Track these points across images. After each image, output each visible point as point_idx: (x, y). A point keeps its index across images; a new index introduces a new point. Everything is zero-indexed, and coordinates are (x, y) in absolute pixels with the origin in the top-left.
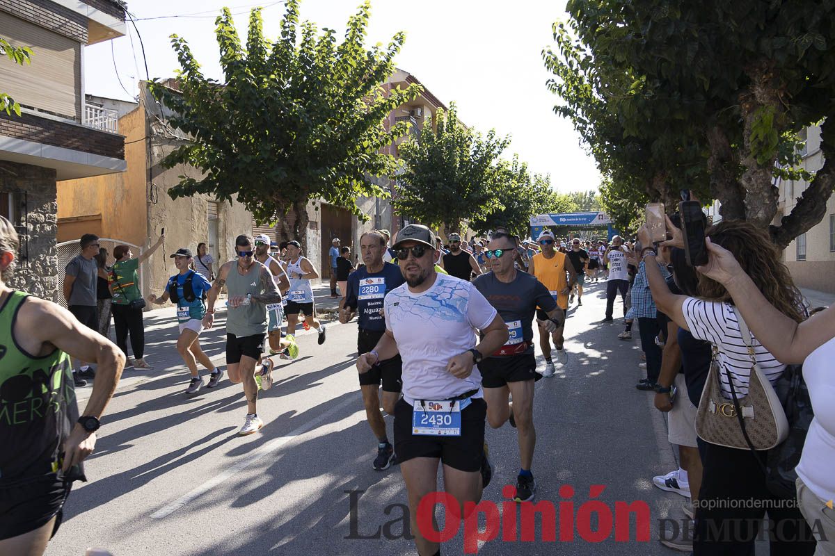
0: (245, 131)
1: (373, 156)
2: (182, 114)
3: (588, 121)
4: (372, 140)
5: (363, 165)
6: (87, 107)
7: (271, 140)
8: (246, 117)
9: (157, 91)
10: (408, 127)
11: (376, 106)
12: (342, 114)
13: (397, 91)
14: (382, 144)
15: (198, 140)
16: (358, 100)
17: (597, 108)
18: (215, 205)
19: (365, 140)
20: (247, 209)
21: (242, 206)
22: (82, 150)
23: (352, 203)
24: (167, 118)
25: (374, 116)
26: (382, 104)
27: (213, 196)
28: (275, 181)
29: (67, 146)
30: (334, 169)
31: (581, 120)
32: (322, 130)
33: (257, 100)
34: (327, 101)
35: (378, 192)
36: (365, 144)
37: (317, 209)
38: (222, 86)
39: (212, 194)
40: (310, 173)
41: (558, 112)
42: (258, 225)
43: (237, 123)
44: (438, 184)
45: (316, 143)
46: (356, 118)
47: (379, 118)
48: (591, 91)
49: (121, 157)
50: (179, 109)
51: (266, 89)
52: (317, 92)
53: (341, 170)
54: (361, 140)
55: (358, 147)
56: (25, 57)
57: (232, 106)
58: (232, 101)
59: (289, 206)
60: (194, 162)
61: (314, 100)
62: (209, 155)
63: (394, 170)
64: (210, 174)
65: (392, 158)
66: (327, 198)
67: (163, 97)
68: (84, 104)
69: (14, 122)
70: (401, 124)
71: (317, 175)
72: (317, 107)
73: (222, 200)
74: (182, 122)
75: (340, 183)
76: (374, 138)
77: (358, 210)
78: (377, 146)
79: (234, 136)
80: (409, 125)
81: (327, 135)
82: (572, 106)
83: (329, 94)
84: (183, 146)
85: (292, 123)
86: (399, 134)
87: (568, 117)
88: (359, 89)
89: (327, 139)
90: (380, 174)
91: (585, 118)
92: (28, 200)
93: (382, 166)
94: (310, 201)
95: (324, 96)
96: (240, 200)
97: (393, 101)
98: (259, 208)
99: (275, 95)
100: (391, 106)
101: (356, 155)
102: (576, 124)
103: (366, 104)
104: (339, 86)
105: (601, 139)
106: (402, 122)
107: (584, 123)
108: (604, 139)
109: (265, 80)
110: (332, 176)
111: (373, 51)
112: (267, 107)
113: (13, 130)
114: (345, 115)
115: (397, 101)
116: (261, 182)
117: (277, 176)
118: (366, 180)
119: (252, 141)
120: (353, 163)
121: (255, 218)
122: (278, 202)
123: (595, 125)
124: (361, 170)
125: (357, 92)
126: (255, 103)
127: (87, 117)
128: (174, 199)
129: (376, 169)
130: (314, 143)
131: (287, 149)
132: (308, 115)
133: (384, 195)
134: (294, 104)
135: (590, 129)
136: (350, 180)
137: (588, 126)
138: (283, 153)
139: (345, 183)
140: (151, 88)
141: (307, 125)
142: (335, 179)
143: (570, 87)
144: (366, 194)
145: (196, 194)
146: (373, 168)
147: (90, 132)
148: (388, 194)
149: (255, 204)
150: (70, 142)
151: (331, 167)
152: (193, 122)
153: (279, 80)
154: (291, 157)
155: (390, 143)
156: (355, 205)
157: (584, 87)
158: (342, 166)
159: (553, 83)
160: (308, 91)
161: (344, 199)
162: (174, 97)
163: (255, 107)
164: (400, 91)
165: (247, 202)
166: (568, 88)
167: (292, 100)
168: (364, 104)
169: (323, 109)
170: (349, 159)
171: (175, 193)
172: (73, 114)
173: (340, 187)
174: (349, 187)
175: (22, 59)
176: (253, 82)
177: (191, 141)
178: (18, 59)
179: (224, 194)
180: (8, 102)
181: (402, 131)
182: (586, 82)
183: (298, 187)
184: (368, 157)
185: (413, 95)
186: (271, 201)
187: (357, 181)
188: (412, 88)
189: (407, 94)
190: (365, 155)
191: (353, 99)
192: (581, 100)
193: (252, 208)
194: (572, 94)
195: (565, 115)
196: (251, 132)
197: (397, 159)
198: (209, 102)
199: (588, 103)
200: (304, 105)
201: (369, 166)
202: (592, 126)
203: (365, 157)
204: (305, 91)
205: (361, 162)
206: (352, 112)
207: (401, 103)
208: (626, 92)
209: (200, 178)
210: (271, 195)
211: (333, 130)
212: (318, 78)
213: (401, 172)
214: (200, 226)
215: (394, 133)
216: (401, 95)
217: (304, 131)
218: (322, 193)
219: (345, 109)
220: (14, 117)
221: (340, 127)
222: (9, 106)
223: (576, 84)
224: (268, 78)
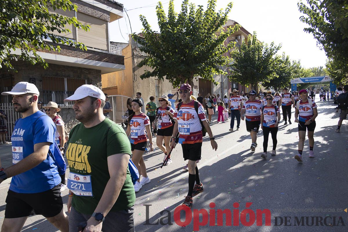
0: (168, 51)
1: (220, 58)
2: (144, 46)
3: (321, 33)
4: (219, 51)
5: (216, 61)
6: (111, 46)
7: (179, 54)
8: (168, 45)
9: (135, 38)
10: (235, 44)
11: (220, 36)
12: (207, 41)
13: (230, 28)
14: (224, 52)
15: (151, 56)
16: (213, 34)
17: (326, 27)
18: (158, 81)
19: (216, 51)
20: (170, 82)
21: (168, 81)
22: (109, 62)
23: (211, 77)
24: (139, 48)
25: (220, 40)
26: (223, 35)
27: (157, 77)
28: (180, 70)
29: (104, 61)
30: (204, 64)
31: (317, 33)
32: (199, 48)
33: (173, 37)
34: (201, 35)
35: (222, 72)
36: (217, 53)
37: (197, 80)
38: (159, 34)
39: (156, 76)
40: (194, 66)
41: (306, 31)
42: (174, 88)
43: (165, 48)
44: (248, 68)
45: (196, 54)
46: (213, 42)
47: (222, 41)
48: (323, 19)
49: (124, 64)
50: (143, 44)
51: (176, 33)
52: (196, 32)
53: (207, 64)
54: (214, 51)
55: (214, 54)
56: (88, 28)
57: (163, 41)
58: (163, 39)
59: (186, 80)
60: (149, 65)
61: (195, 36)
62: (155, 61)
63: (229, 63)
64: (155, 69)
65: (228, 58)
66: (201, 76)
67: (137, 40)
68: (110, 45)
69: (86, 54)
70: (232, 43)
71: (197, 67)
72: (197, 38)
73: (160, 79)
74: (145, 49)
75: (206, 69)
76: (220, 50)
77: (214, 80)
78: (221, 53)
79: (164, 53)
80: (235, 43)
81: (201, 50)
82: (313, 27)
83: (201, 33)
84: (145, 59)
85: (187, 46)
86: (231, 47)
87: (311, 32)
88: (213, 30)
89: (201, 51)
90: (223, 65)
91: (320, 32)
92: (92, 82)
93: (224, 61)
94: (194, 77)
95: (199, 34)
96: (167, 78)
97: (228, 33)
98: (174, 81)
99: (179, 35)
100: (227, 36)
101: (213, 57)
102: (315, 36)
103: (217, 35)
104: (205, 29)
105: (329, 41)
106: (232, 42)
107: (320, 34)
108: (330, 41)
109: (175, 29)
110: (203, 67)
111: (219, 12)
112: (176, 40)
113: (86, 56)
114: (208, 41)
115: (230, 33)
116: (175, 71)
117: (181, 68)
118: (217, 67)
119: (171, 55)
120: (211, 61)
121: (173, 85)
122: (181, 79)
123: (325, 35)
124: (215, 64)
125: (213, 31)
126: (172, 39)
127: (111, 50)
128: (142, 80)
129: (221, 63)
130: (195, 53)
131: (185, 57)
132: (193, 42)
133: (225, 73)
134: (187, 38)
135: (322, 37)
136: (210, 68)
137: (322, 36)
138: (183, 58)
139: (208, 69)
140: (133, 37)
141: (192, 46)
142: (204, 68)
143: (312, 18)
144: (217, 74)
145: (151, 77)
146: (220, 62)
147: (112, 55)
148: (227, 73)
149: (173, 80)
150: (105, 59)
151: (202, 63)
152: (148, 48)
153: (181, 29)
154: (186, 60)
155: (227, 51)
156: (213, 78)
157: (320, 18)
158: (207, 62)
159: (303, 18)
160: (193, 32)
161: (208, 76)
162: (141, 40)
163: (172, 41)
164: (232, 28)
165: (169, 79)
166: (311, 19)
167: (186, 36)
168: (216, 35)
169: (199, 39)
170: (210, 59)
171: (143, 77)
172: (106, 49)
173: (206, 71)
174: (210, 71)
175: (87, 29)
176: (171, 31)
177: (148, 56)
178: (86, 30)
179: (161, 77)
180: (83, 46)
181: (232, 46)
182: (320, 15)
183: (189, 72)
184: (218, 58)
185: (237, 29)
186: (179, 78)
187: (213, 68)
188: (236, 26)
189: (234, 29)
190: (216, 57)
191: (211, 34)
192: (318, 24)
193: (172, 81)
194: (313, 21)
195: (309, 32)
196: (171, 51)
197: (230, 58)
198: (154, 41)
199: (321, 25)
200: (191, 38)
201: (218, 62)
202: (323, 36)
203: (216, 58)
204: (192, 33)
205: (215, 60)
206: (211, 39)
207: (232, 33)
208: (345, 16)
209: (151, 70)
210: (179, 76)
211: (203, 47)
212: (196, 27)
213: (232, 63)
214: (152, 89)
215: (229, 47)
216: (231, 30)
217: (191, 49)
218: (199, 74)
219: (208, 39)
220: (85, 51)
221: (206, 46)
222: (83, 47)
223: (315, 16)
224: (177, 28)
